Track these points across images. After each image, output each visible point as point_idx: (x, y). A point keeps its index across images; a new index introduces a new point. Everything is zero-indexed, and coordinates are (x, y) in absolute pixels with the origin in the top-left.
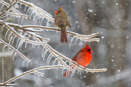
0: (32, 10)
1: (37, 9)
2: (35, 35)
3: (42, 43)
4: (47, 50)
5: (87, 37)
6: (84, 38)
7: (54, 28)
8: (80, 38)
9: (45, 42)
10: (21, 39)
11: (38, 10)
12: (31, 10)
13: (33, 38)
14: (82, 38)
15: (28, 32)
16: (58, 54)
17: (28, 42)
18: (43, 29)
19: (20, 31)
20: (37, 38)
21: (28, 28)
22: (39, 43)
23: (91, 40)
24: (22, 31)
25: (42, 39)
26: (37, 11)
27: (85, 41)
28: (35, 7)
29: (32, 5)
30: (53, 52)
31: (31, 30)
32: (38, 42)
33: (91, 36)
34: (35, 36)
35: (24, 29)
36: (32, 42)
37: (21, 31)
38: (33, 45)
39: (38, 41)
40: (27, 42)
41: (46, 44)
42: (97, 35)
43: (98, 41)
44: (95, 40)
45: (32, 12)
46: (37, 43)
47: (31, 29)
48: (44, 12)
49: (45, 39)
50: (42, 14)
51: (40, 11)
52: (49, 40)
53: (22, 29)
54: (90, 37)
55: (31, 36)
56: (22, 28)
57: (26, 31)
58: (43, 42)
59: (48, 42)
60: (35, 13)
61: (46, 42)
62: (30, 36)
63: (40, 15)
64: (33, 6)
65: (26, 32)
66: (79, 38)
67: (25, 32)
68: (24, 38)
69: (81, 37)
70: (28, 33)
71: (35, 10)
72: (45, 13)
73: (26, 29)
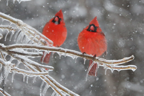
0: (21, 31)
1: (28, 30)
2: (29, 60)
3: (40, 74)
4: (48, 86)
5: (115, 63)
6: (110, 65)
7: (60, 49)
8: (103, 66)
9: (45, 71)
10: (6, 68)
11: (31, 31)
12: (19, 31)
13: (25, 65)
14: (107, 64)
15: (17, 55)
16: (67, 92)
17: (17, 72)
18: (41, 50)
19: (3, 53)
20: (31, 66)
21: (17, 49)
22: (34, 74)
23: (121, 68)
24: (7, 54)
25: (40, 68)
26: (29, 33)
27: (112, 69)
28: (25, 26)
29: (20, 23)
30: (58, 89)
31: (22, 52)
32: (33, 72)
33: (122, 62)
34: (28, 63)
35: (10, 51)
36: (23, 72)
37: (4, 55)
38: (24, 78)
39: (33, 70)
40: (14, 72)
41: (46, 75)
42: (131, 60)
43: (134, 70)
44: (129, 67)
45: (20, 34)
46: (32, 74)
47: (21, 50)
48: (39, 35)
49: (44, 67)
50: (37, 37)
51: (33, 32)
52: (51, 69)
53: (7, 50)
54: (119, 62)
55: (22, 63)
56: (7, 48)
57: (13, 54)
58: (41, 71)
59: (49, 72)
60: (25, 36)
61: (47, 72)
62: (19, 62)
63: (33, 39)
64: (22, 24)
65: (13, 56)
66: (102, 64)
67: (11, 55)
68: (10, 65)
69: (105, 62)
70: (17, 58)
71: (26, 31)
72: (41, 36)
73: (14, 50)
